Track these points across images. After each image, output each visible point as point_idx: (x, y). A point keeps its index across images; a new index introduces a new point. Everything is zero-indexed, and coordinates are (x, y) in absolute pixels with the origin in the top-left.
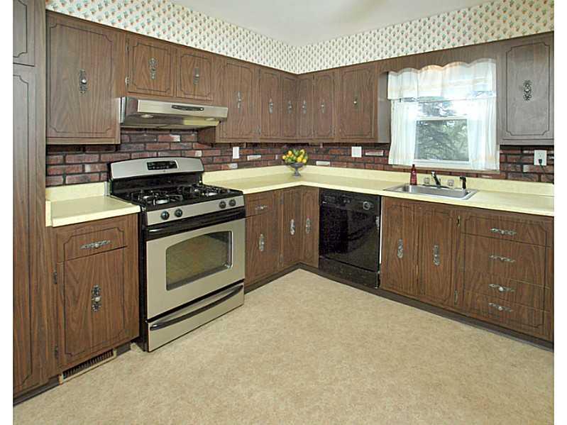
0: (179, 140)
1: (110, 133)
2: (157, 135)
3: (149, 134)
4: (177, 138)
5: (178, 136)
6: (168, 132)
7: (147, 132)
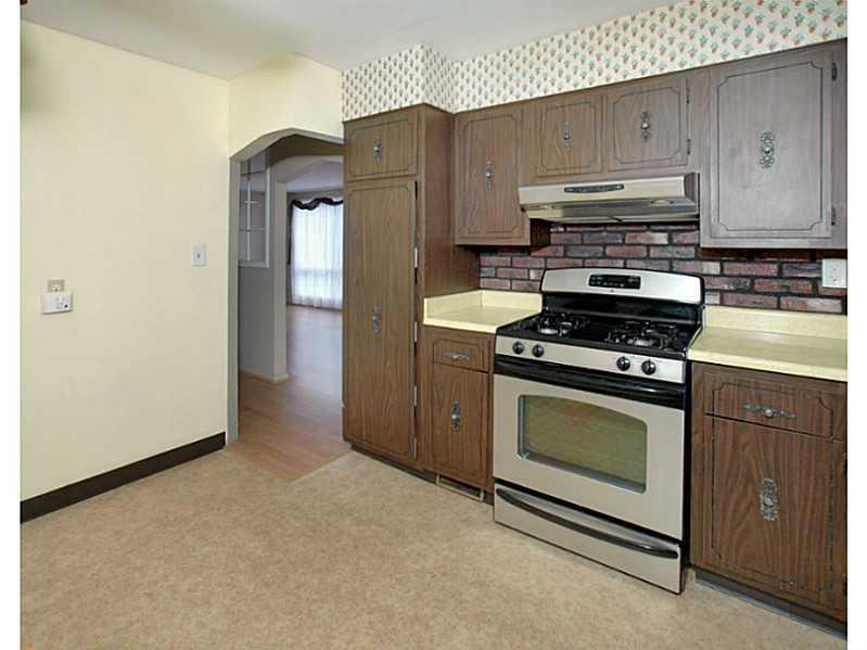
0: (666, 242)
1: (516, 233)
2: (624, 233)
3: (610, 232)
4: (661, 238)
5: (665, 235)
6: (645, 228)
7: (608, 229)
